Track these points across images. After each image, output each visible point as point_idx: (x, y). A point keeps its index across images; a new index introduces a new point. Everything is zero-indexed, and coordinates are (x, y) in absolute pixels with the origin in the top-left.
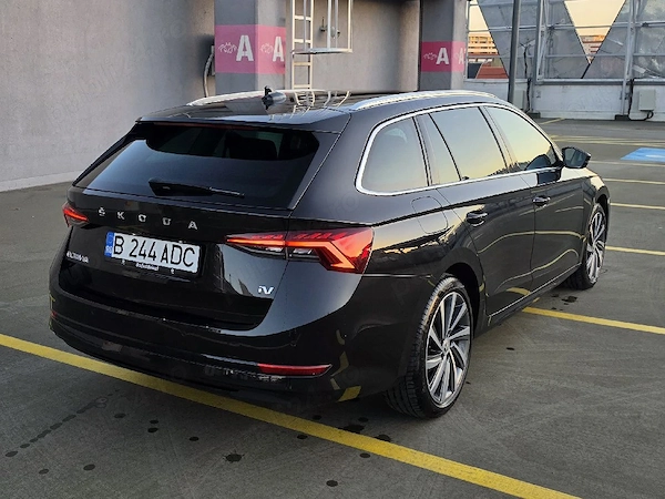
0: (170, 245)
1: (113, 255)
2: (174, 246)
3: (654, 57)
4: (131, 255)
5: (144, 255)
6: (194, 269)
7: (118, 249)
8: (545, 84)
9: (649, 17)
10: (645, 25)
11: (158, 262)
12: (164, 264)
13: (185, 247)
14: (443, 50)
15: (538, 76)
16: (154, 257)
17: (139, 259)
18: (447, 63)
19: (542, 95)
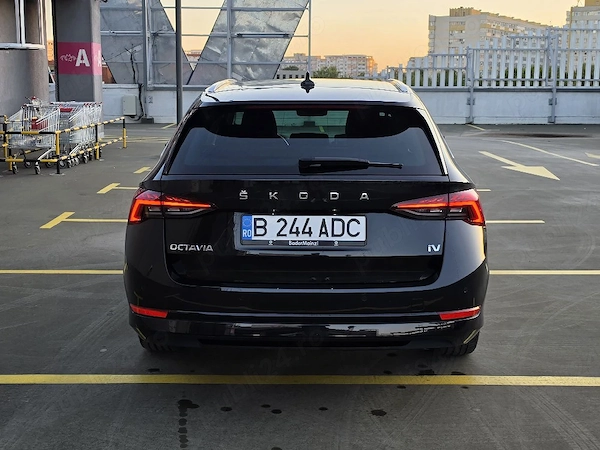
0: (328, 219)
1: (254, 238)
2: (333, 220)
3: (248, 65)
4: (279, 235)
5: (297, 233)
6: (362, 237)
7: (260, 231)
8: (156, 89)
9: (241, 28)
10: (240, 36)
11: (315, 236)
12: (324, 238)
13: (346, 219)
14: (82, 52)
15: (149, 82)
16: (310, 233)
17: (291, 238)
18: (88, 65)
19: (153, 101)
